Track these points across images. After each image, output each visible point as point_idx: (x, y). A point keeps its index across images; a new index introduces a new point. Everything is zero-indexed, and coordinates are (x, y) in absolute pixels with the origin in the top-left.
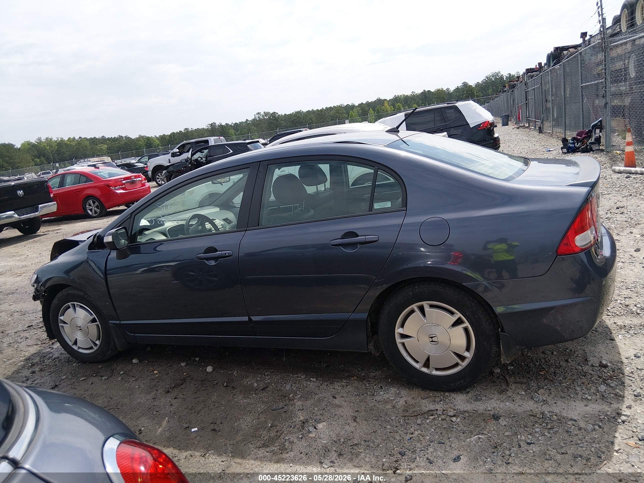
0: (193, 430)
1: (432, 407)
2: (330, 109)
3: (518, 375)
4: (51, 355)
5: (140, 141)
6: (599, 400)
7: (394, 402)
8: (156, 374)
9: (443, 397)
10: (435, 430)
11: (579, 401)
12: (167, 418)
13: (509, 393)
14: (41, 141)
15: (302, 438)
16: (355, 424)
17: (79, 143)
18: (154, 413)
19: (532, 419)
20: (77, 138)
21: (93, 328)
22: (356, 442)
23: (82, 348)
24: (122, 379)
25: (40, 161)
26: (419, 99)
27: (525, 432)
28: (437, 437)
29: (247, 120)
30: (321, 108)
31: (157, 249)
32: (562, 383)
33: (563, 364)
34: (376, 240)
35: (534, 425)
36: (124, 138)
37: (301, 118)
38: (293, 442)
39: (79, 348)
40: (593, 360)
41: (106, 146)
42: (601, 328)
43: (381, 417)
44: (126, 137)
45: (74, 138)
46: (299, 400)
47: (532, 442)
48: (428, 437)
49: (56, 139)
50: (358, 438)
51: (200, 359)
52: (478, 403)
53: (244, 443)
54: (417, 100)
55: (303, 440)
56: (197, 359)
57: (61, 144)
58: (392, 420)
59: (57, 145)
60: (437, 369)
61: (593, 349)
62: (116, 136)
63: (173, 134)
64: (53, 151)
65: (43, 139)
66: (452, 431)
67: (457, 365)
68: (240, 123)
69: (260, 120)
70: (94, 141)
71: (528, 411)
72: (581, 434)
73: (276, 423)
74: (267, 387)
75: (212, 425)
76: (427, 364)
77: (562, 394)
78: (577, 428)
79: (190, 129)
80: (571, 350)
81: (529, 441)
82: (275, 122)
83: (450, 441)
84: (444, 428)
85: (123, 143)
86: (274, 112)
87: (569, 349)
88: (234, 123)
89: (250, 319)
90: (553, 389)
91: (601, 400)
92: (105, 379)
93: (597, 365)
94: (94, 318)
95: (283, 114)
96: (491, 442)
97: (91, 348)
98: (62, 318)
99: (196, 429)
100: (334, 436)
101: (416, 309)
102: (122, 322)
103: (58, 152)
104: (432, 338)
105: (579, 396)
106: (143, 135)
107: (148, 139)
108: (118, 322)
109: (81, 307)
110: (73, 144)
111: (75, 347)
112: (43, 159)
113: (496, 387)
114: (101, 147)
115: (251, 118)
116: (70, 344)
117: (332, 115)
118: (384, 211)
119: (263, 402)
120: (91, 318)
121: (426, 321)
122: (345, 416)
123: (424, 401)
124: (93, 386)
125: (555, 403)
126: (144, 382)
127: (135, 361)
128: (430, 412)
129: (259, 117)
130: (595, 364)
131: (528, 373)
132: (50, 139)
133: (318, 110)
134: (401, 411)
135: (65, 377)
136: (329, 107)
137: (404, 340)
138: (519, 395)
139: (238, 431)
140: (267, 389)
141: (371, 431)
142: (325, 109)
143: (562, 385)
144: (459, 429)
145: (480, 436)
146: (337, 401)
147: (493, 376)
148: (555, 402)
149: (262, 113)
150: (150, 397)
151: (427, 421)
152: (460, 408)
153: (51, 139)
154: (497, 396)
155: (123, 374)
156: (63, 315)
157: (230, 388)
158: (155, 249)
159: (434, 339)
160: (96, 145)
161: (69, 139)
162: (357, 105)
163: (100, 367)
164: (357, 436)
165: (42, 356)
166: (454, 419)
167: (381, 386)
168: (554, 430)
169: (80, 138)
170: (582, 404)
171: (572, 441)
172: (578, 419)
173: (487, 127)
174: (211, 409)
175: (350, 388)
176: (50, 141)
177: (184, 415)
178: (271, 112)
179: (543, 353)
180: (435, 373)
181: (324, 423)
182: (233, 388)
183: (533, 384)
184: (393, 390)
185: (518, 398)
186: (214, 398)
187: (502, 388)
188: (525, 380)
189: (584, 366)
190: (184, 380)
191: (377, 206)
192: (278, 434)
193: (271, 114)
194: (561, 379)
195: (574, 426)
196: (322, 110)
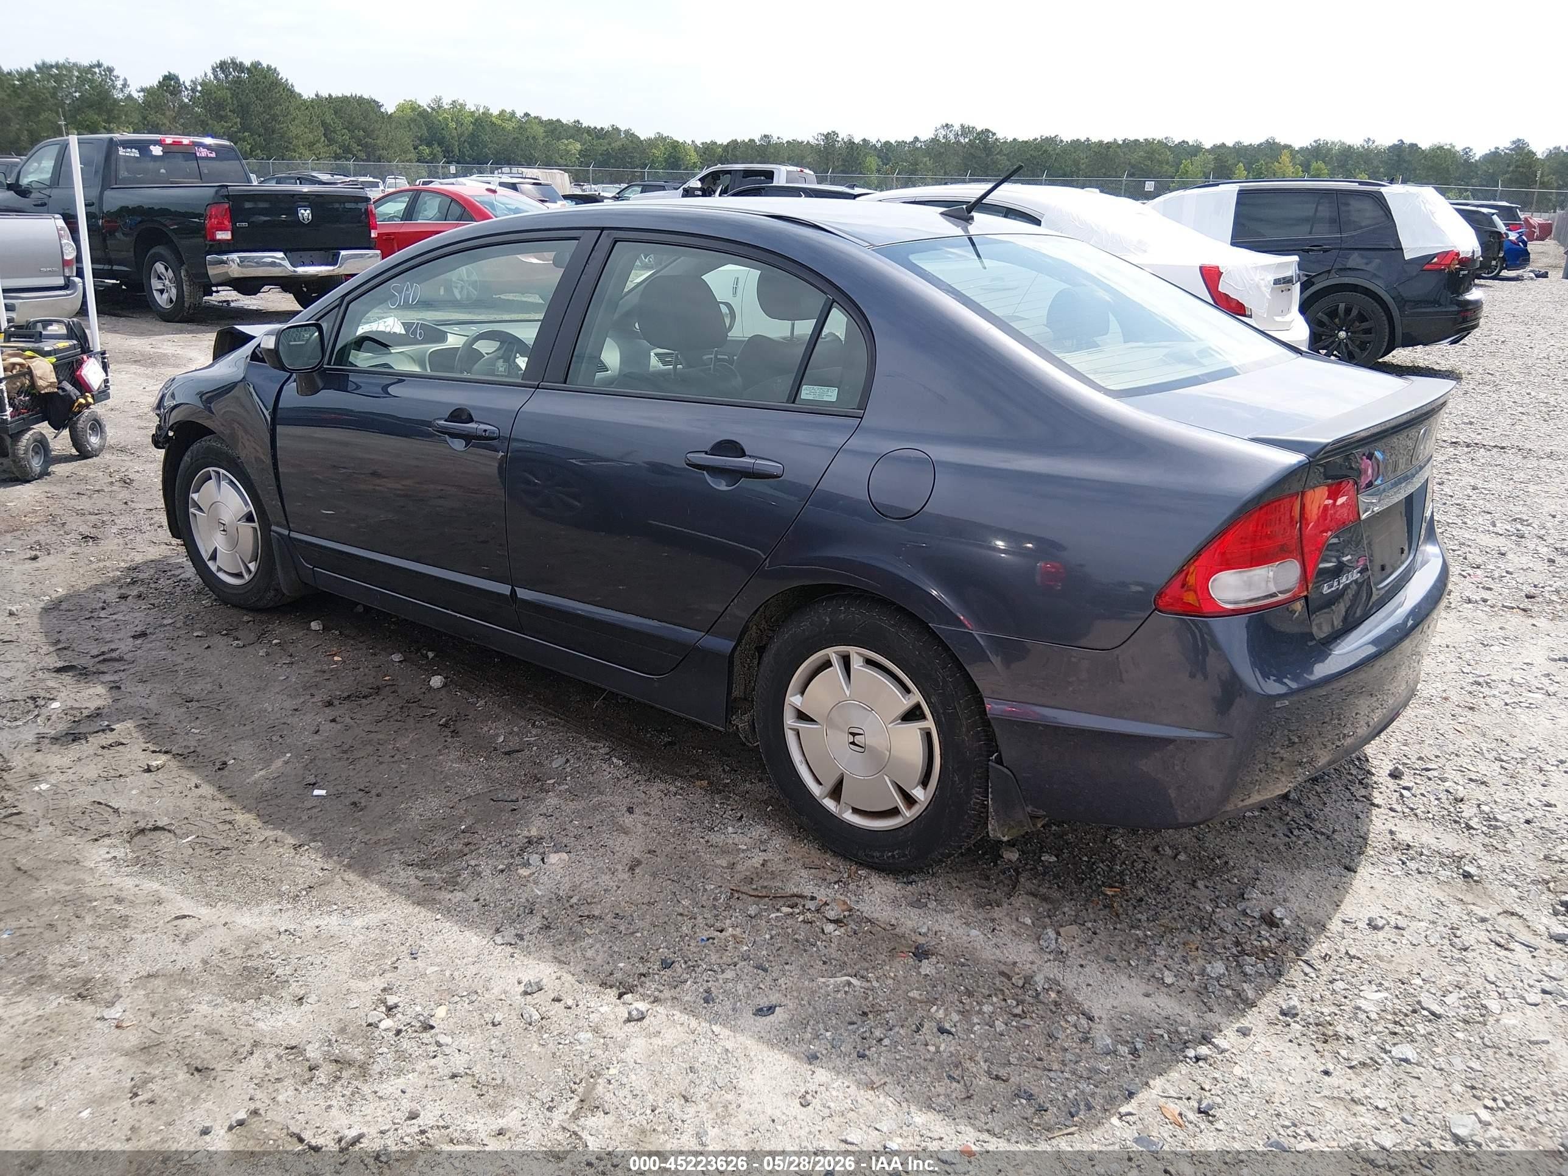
0: (317, 792)
1: (808, 890)
2: (1131, 146)
3: (1055, 878)
4: (177, 572)
5: (656, 147)
6: (1188, 993)
7: (742, 855)
8: (336, 663)
9: (849, 876)
10: (772, 938)
11: (1141, 978)
12: (288, 755)
13: (997, 913)
14: (440, 107)
15: (502, 871)
16: (626, 876)
17: (521, 128)
18: (274, 738)
19: (998, 983)
20: (519, 114)
21: (247, 533)
22: (596, 913)
23: (225, 572)
24: (268, 654)
25: (431, 153)
26: (1381, 162)
27: (957, 1003)
28: (764, 953)
29: (916, 139)
30: (1111, 140)
31: (390, 390)
32: (1138, 928)
33: (1180, 886)
34: (780, 472)
35: (990, 996)
36: (623, 135)
37: (1050, 156)
38: (479, 874)
39: (219, 569)
40: (1257, 901)
41: (578, 146)
42: (1348, 834)
43: (689, 878)
44: (627, 132)
45: (513, 114)
46: (559, 795)
47: (953, 1030)
48: (745, 948)
49: (473, 109)
50: (608, 905)
51: (436, 656)
52: (914, 913)
53: (390, 846)
54: (1375, 163)
55: (502, 876)
56: (431, 655)
57: (482, 122)
58: (705, 890)
59: (474, 124)
60: (855, 811)
61: (1284, 874)
62: (606, 126)
63: (734, 143)
64: (462, 135)
65: (446, 103)
66: (805, 951)
67: (894, 812)
68: (899, 143)
69: (947, 144)
70: (554, 128)
71: (1005, 964)
72: (1077, 1051)
73: (479, 827)
74: (518, 751)
75: (361, 794)
76: (836, 793)
77: (1114, 951)
78: (1080, 1035)
79: (774, 140)
80: (1226, 863)
81: (947, 1026)
82: (984, 155)
83: (782, 970)
84: (797, 940)
85: (617, 145)
86: (988, 131)
87: (1225, 859)
88: (883, 140)
89: (513, 592)
90: (1103, 934)
91: (1194, 995)
92: (238, 647)
93: (1257, 915)
94: (250, 513)
95: (1010, 139)
96: (866, 999)
97: (239, 575)
98: (195, 496)
99: (323, 792)
100: (566, 885)
101: (834, 659)
102: (294, 535)
103: (474, 139)
104: (854, 734)
105: (1150, 968)
106: (665, 135)
107: (675, 145)
108: (286, 532)
109: (231, 482)
110: (509, 126)
111: (210, 564)
112: (437, 149)
113: (981, 890)
114: (566, 145)
115: (926, 135)
116: (206, 556)
117: (1133, 161)
118: (817, 409)
119: (488, 778)
120: (246, 510)
121: (848, 693)
122: (620, 854)
123: (804, 873)
124: (209, 652)
125: (1082, 966)
126: (302, 672)
127: (315, 626)
128: (794, 900)
129: (945, 137)
130: (1252, 912)
131: (1080, 882)
132: (461, 105)
133: (1101, 143)
134: (738, 877)
135: (170, 621)
136: (1132, 138)
137: (802, 726)
138: (1016, 923)
139: (398, 819)
140: (515, 755)
141: (645, 901)
142: (1121, 142)
143: (1133, 931)
144: (824, 951)
145: (853, 981)
146: (628, 820)
147: (996, 864)
148: (1083, 963)
149: (957, 127)
150: (289, 704)
151: (773, 915)
152: (865, 909)
153: (463, 106)
154: (967, 908)
155: (276, 644)
156: (197, 491)
157: (447, 732)
158: (385, 388)
159: (858, 739)
160: (559, 139)
161: (503, 112)
162: (1208, 145)
163: (245, 618)
164: (610, 899)
165: (162, 567)
166: (830, 928)
167: (742, 816)
168: (1023, 1021)
169: (527, 115)
170: (1144, 987)
171: (1040, 1059)
172: (1100, 1018)
173: (1449, 266)
174: (381, 763)
175: (677, 802)
176: (460, 111)
177: (325, 759)
178: (979, 129)
179: (1156, 849)
180: (849, 817)
181: (565, 856)
182: (455, 733)
183: (1066, 909)
184: (759, 831)
185: (1007, 926)
186: (404, 742)
187: (992, 896)
188: (1056, 895)
189: (1223, 908)
190: (378, 690)
191: (807, 393)
192: (466, 850)
193: (978, 134)
194: (1144, 918)
195: (1074, 1029)
196: (1109, 145)
